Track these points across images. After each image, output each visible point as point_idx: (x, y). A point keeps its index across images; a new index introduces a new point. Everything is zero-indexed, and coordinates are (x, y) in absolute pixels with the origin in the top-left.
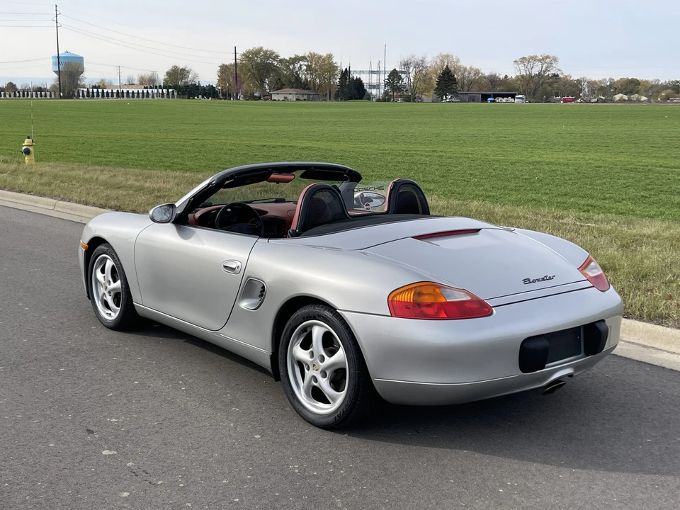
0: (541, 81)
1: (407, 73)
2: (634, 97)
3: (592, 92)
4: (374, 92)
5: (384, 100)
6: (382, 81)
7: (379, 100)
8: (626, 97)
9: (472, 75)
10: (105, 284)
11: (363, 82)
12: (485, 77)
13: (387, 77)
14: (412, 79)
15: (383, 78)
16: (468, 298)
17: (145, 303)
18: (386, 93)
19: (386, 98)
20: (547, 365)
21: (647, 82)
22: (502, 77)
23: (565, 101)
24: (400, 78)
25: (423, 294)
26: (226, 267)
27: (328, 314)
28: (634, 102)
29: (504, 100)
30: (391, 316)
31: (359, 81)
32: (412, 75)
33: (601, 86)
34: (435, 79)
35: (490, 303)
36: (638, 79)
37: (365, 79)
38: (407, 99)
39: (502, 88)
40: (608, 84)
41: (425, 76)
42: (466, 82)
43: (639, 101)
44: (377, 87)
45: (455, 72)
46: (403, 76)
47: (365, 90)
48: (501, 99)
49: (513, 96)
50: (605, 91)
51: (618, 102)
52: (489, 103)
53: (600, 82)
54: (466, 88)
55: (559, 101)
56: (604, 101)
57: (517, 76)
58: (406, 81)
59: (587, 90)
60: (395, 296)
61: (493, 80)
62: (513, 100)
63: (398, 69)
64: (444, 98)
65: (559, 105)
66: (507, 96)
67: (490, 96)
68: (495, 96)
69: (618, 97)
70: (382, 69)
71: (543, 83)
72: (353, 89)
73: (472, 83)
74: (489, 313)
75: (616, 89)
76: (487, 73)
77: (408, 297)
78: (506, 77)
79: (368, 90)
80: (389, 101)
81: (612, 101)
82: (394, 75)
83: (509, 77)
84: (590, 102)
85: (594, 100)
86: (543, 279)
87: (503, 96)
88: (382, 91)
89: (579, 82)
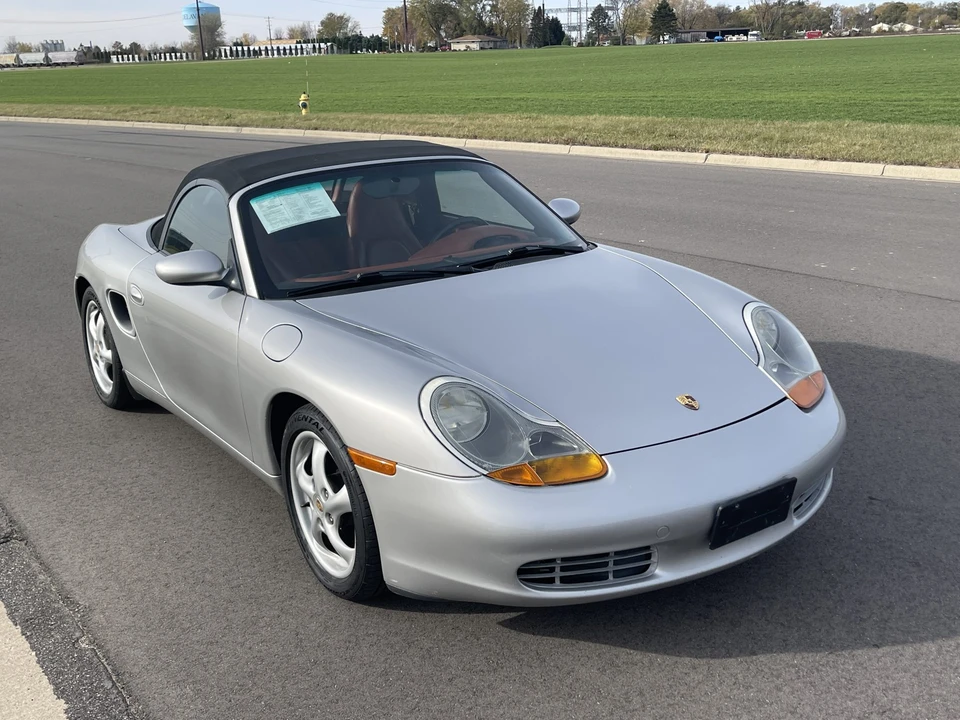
0: (781, 12)
1: (614, 9)
2: (896, 27)
3: (846, 22)
4: (574, 34)
5: (588, 45)
6: (584, 21)
7: (581, 45)
8: (885, 27)
9: (695, 8)
11: (561, 22)
12: (711, 10)
13: (590, 16)
14: (621, 16)
15: (586, 16)
18: (589, 35)
19: (591, 41)
21: (916, 6)
22: (732, 9)
23: (810, 36)
24: (606, 16)
28: (897, 33)
29: (734, 38)
31: (556, 23)
32: (621, 11)
33: (858, 15)
34: (649, 15)
36: (905, 3)
37: (563, 19)
38: (616, 42)
39: (732, 22)
40: (868, 11)
41: (637, 12)
42: (687, 17)
43: (902, 31)
44: (577, 28)
45: (674, 5)
46: (610, 13)
47: (564, 33)
48: (731, 36)
49: (746, 33)
50: (861, 20)
51: (875, 34)
52: (716, 43)
53: (857, 8)
54: (687, 25)
55: (802, 37)
56: (858, 35)
57: (750, 7)
58: (613, 19)
59: (839, 20)
61: (721, 13)
62: (745, 38)
63: (603, 5)
64: (661, 39)
65: (804, 39)
66: (738, 33)
67: (717, 34)
68: (724, 33)
69: (875, 28)
70: (583, 5)
71: (784, 14)
72: (550, 33)
73: (695, 18)
75: (877, 17)
76: (713, 5)
78: (738, 8)
79: (566, 32)
80: (593, 45)
81: (869, 34)
82: (600, 12)
83: (742, 7)
84: (840, 36)
85: (845, 33)
87: (733, 33)
88: (584, 33)
89: (830, 10)
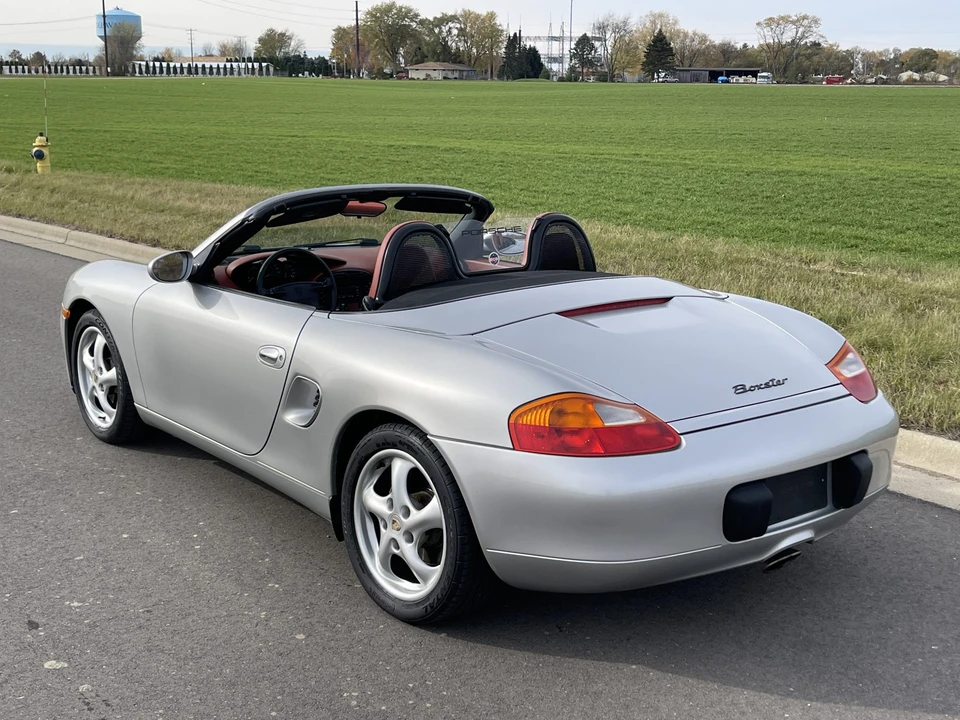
0: (796, 52)
1: (602, 40)
2: (929, 75)
3: (869, 68)
4: (555, 67)
5: (569, 79)
6: (566, 52)
7: (561, 80)
8: (916, 76)
9: (696, 43)
10: (96, 373)
11: (540, 52)
12: (714, 46)
13: (573, 46)
14: (609, 48)
15: (569, 46)
16: (640, 420)
17: (150, 405)
18: (572, 69)
19: (572, 76)
20: (770, 527)
21: (947, 53)
22: (739, 46)
23: (829, 82)
24: (592, 47)
25: (566, 414)
26: (262, 356)
27: (415, 440)
28: (929, 83)
29: (741, 80)
30: (514, 449)
31: (533, 52)
32: (609, 43)
33: (882, 60)
34: (642, 48)
35: (677, 428)
36: (936, 49)
37: (542, 49)
38: (602, 78)
39: (738, 62)
40: (892, 56)
41: (628, 44)
42: (687, 53)
43: (935, 82)
44: (559, 60)
45: (671, 39)
46: (597, 44)
47: (542, 65)
48: (737, 77)
49: (754, 74)
50: (886, 68)
51: (905, 83)
52: (720, 84)
53: (881, 54)
54: (687, 62)
55: (821, 81)
56: (885, 82)
57: (761, 46)
58: (601, 51)
59: (860, 66)
60: (520, 415)
61: (726, 51)
62: (754, 80)
63: (589, 35)
64: (656, 76)
65: (821, 88)
66: (746, 73)
67: (720, 74)
68: (729, 74)
69: (905, 76)
70: (567, 34)
71: (798, 55)
72: (524, 63)
73: (696, 54)
74: (675, 445)
75: (903, 64)
76: (717, 41)
77: (542, 418)
78: (745, 46)
79: (546, 64)
80: (576, 80)
81: (897, 82)
82: (584, 42)
83: (750, 46)
84: (864, 83)
85: (870, 80)
86: (767, 385)
87: (740, 74)
88: (567, 66)
89: (850, 54)
